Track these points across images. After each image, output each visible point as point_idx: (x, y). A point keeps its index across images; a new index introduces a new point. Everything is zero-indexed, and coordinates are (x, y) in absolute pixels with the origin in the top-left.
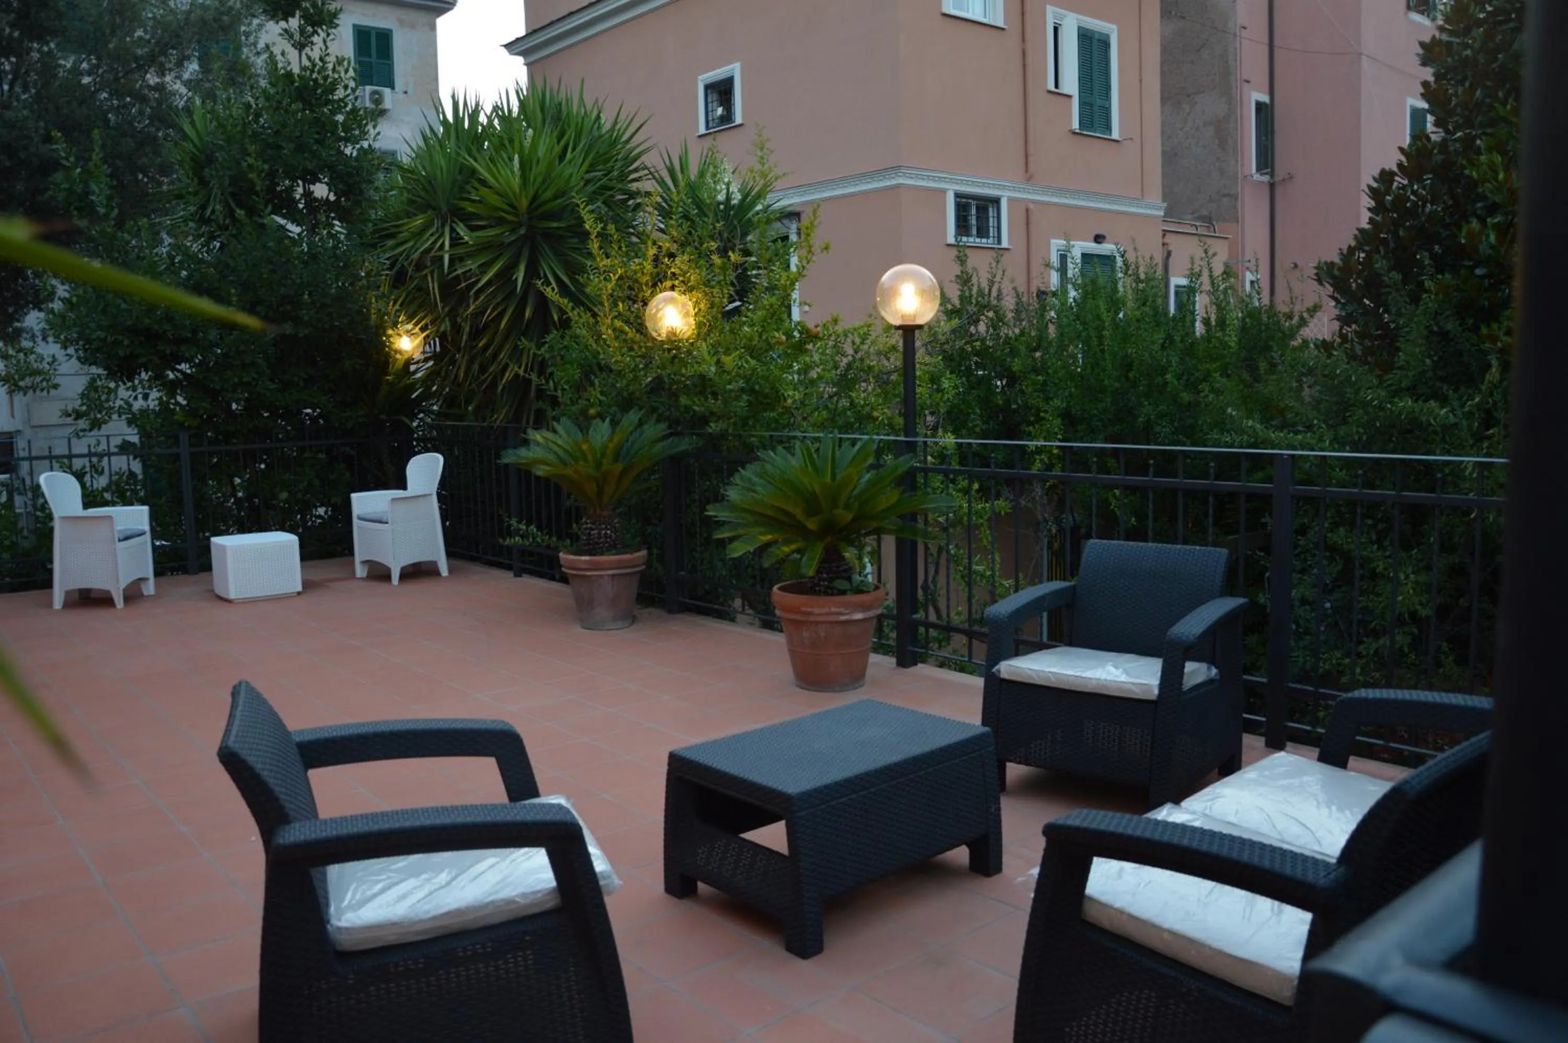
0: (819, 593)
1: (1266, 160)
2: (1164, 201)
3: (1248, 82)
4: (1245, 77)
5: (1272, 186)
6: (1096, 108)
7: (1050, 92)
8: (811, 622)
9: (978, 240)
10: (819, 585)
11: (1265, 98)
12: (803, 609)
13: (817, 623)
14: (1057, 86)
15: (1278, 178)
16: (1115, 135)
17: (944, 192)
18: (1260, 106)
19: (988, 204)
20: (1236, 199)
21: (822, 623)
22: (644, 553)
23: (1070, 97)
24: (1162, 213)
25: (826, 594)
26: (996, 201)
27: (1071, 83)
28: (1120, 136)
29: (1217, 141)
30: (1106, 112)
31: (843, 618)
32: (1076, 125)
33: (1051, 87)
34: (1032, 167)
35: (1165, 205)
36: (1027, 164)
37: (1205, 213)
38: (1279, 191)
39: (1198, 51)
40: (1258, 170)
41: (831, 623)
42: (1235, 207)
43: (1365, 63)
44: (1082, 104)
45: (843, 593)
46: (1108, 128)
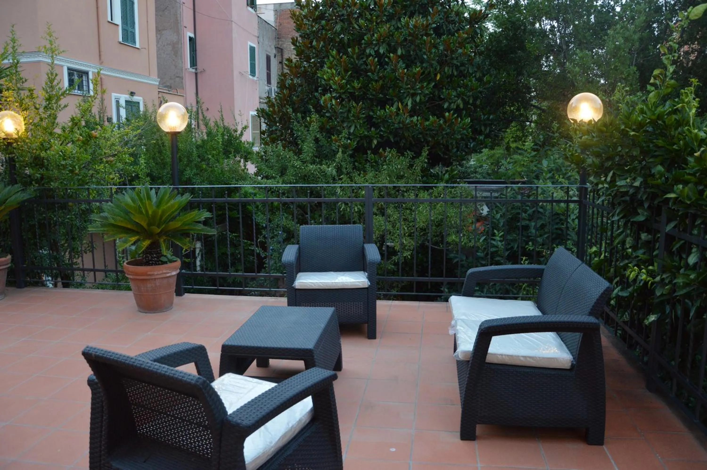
0: (152, 264)
1: (194, 63)
2: (158, 78)
3: (186, 27)
4: (185, 25)
5: (196, 74)
6: (129, 32)
7: (109, 22)
8: (152, 279)
9: (79, 92)
10: (152, 261)
11: (192, 35)
12: (149, 273)
13: (155, 279)
14: (112, 20)
15: (198, 71)
16: (138, 46)
17: (62, 66)
18: (191, 39)
19: (83, 74)
20: (182, 79)
21: (158, 279)
22: (9, 257)
23: (118, 25)
24: (158, 83)
25: (156, 264)
26: (87, 73)
27: (118, 19)
28: (140, 46)
29: (173, 52)
30: (133, 34)
31: (168, 275)
32: (121, 40)
33: (109, 19)
34: (103, 58)
35: (159, 80)
36: (100, 55)
37: (168, 84)
38: (199, 76)
39: (164, 11)
40: (191, 67)
41: (162, 278)
42: (182, 82)
43: (234, 25)
44: (123, 30)
45: (166, 263)
46: (134, 42)
